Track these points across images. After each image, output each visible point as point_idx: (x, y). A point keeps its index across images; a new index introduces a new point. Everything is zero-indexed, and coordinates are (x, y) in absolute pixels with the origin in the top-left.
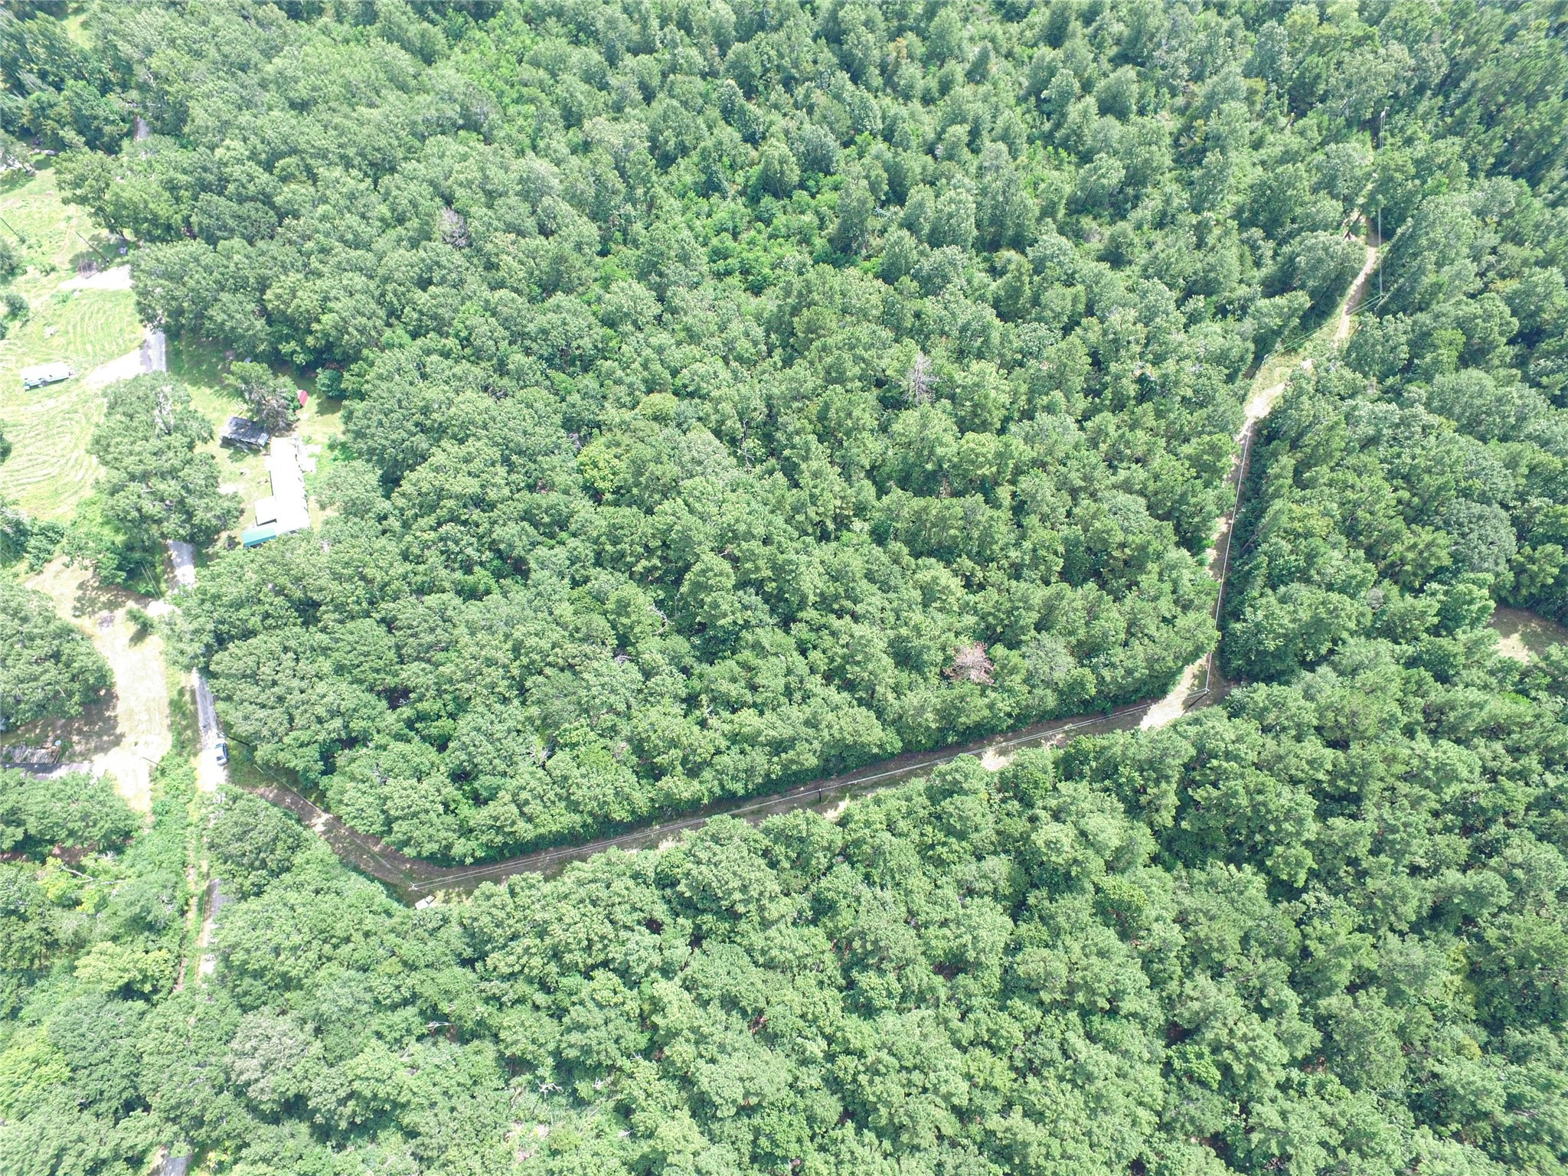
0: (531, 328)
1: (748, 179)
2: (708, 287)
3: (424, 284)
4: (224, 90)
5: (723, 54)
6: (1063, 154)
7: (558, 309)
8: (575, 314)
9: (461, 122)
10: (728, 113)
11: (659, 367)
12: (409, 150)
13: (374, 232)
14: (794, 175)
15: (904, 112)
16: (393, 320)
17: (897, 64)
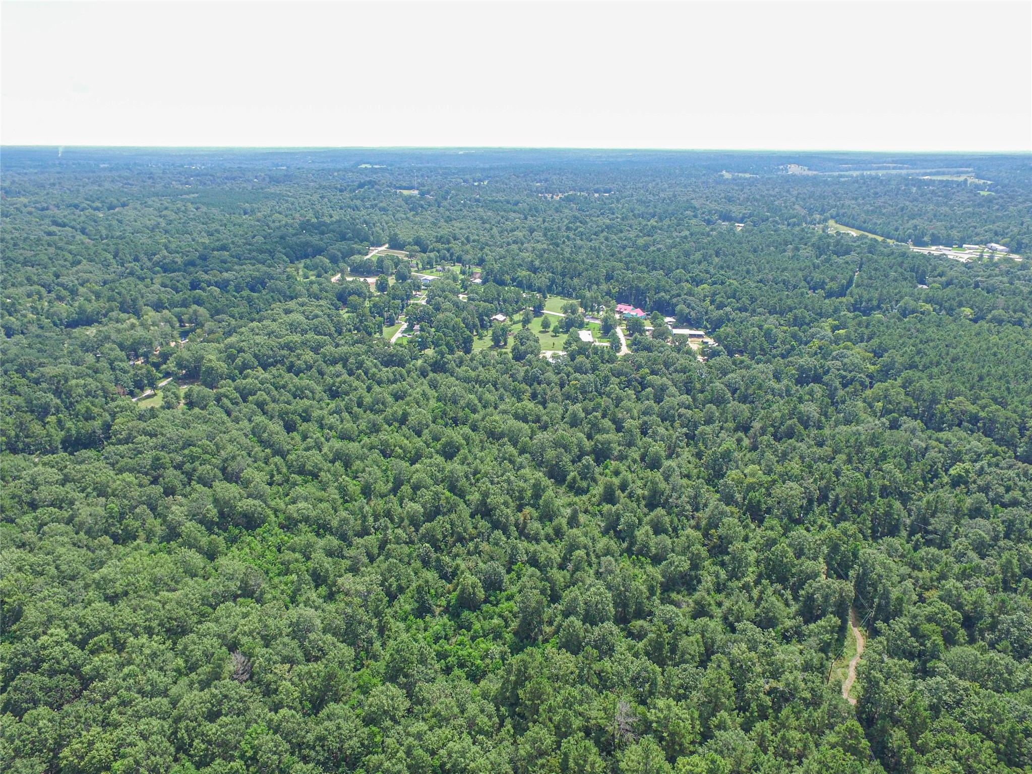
0: (310, 737)
1: (449, 602)
2: (441, 681)
3: (212, 716)
4: (55, 594)
5: (417, 531)
6: (643, 559)
7: (329, 717)
8: (347, 719)
9: (239, 592)
10: (426, 563)
11: (421, 751)
12: (203, 616)
13: (170, 681)
14: (481, 594)
15: (538, 548)
16: (181, 755)
17: (525, 523)
